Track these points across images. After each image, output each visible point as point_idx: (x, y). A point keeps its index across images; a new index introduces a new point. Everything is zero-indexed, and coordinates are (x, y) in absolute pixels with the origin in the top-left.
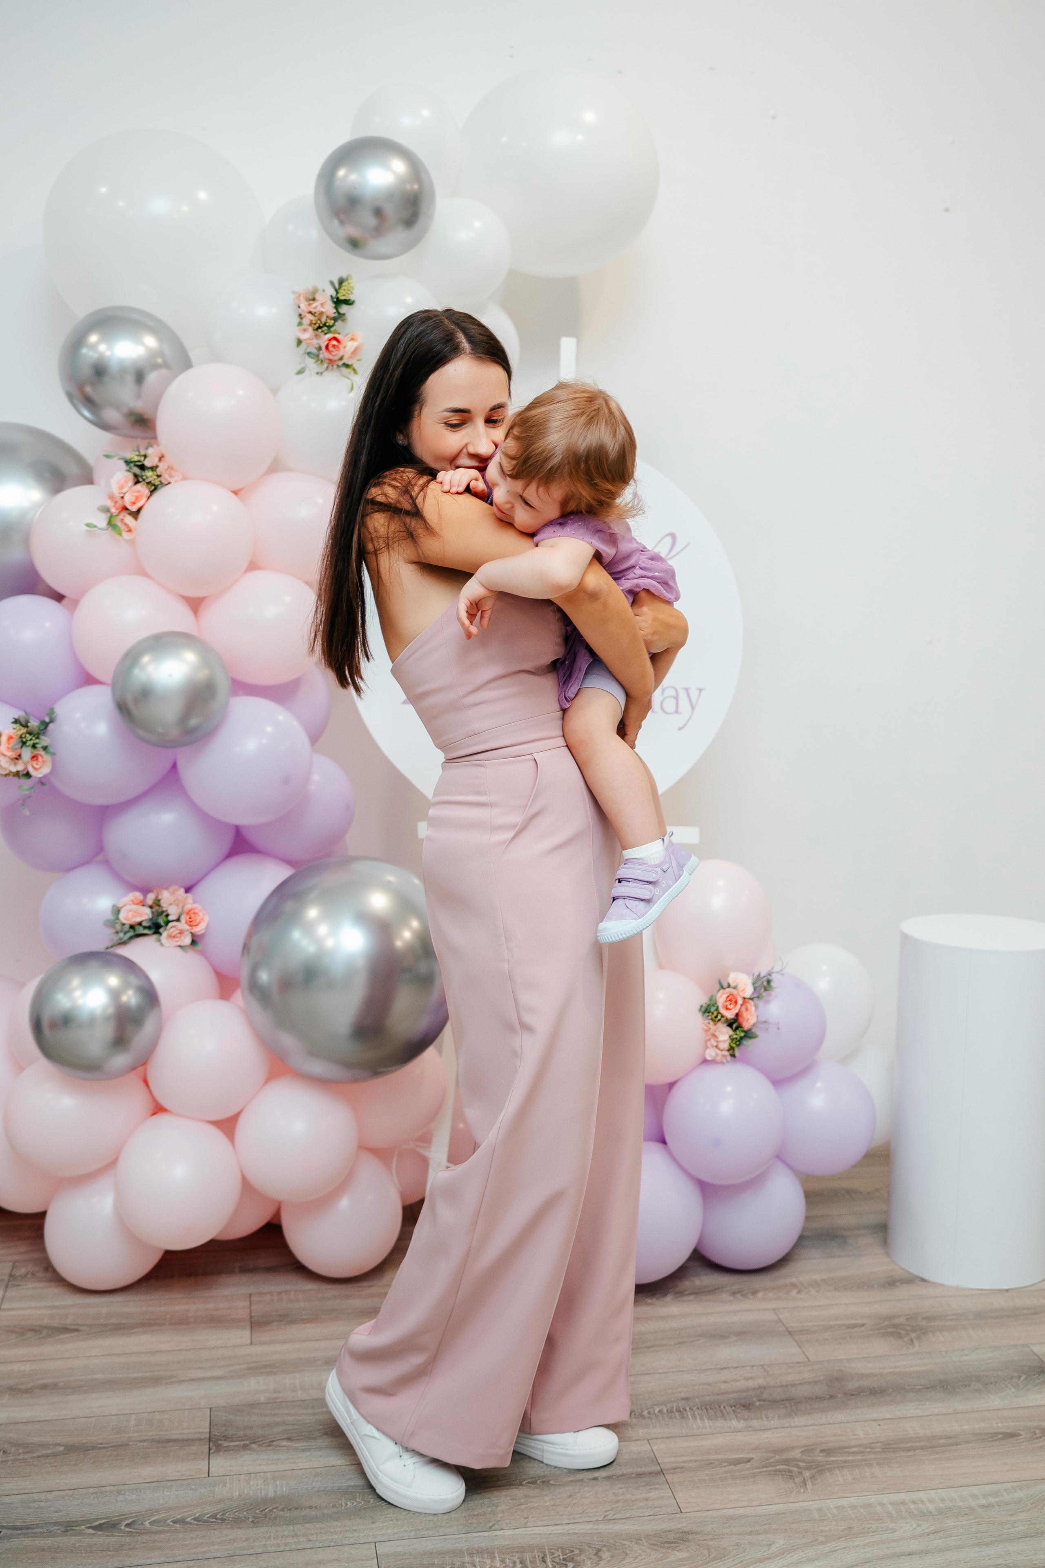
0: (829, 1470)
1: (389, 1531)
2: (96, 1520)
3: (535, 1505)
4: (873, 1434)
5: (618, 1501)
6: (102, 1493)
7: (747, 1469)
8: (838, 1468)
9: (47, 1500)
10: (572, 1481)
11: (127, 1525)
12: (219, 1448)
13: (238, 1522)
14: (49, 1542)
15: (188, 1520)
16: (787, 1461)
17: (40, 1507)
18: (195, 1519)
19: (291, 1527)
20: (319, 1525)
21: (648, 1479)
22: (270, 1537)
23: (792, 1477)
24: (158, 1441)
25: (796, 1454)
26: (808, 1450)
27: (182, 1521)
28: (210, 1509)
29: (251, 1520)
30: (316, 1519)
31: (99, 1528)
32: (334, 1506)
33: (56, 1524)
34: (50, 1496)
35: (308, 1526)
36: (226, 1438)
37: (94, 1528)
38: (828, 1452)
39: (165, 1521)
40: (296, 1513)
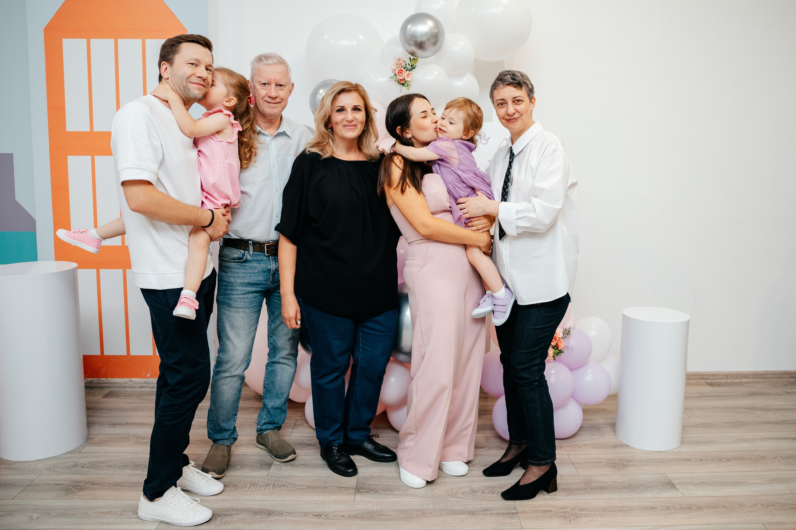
2: (314, 513)
3: (468, 521)
4: (600, 504)
5: (500, 522)
6: (317, 503)
9: (299, 504)
10: (483, 514)
11: (325, 516)
12: (359, 491)
13: (362, 518)
14: (298, 519)
15: (346, 516)
16: (565, 512)
17: (296, 507)
18: (347, 516)
19: (381, 522)
20: (390, 522)
21: (511, 515)
22: (373, 525)
24: (338, 487)
25: (569, 510)
26: (574, 508)
27: (343, 516)
28: (353, 513)
29: (367, 518)
30: (390, 520)
31: (315, 516)
32: (397, 516)
33: (301, 513)
34: (300, 503)
35: (386, 522)
36: (361, 488)
37: (313, 515)
38: (581, 510)
40: (383, 517)
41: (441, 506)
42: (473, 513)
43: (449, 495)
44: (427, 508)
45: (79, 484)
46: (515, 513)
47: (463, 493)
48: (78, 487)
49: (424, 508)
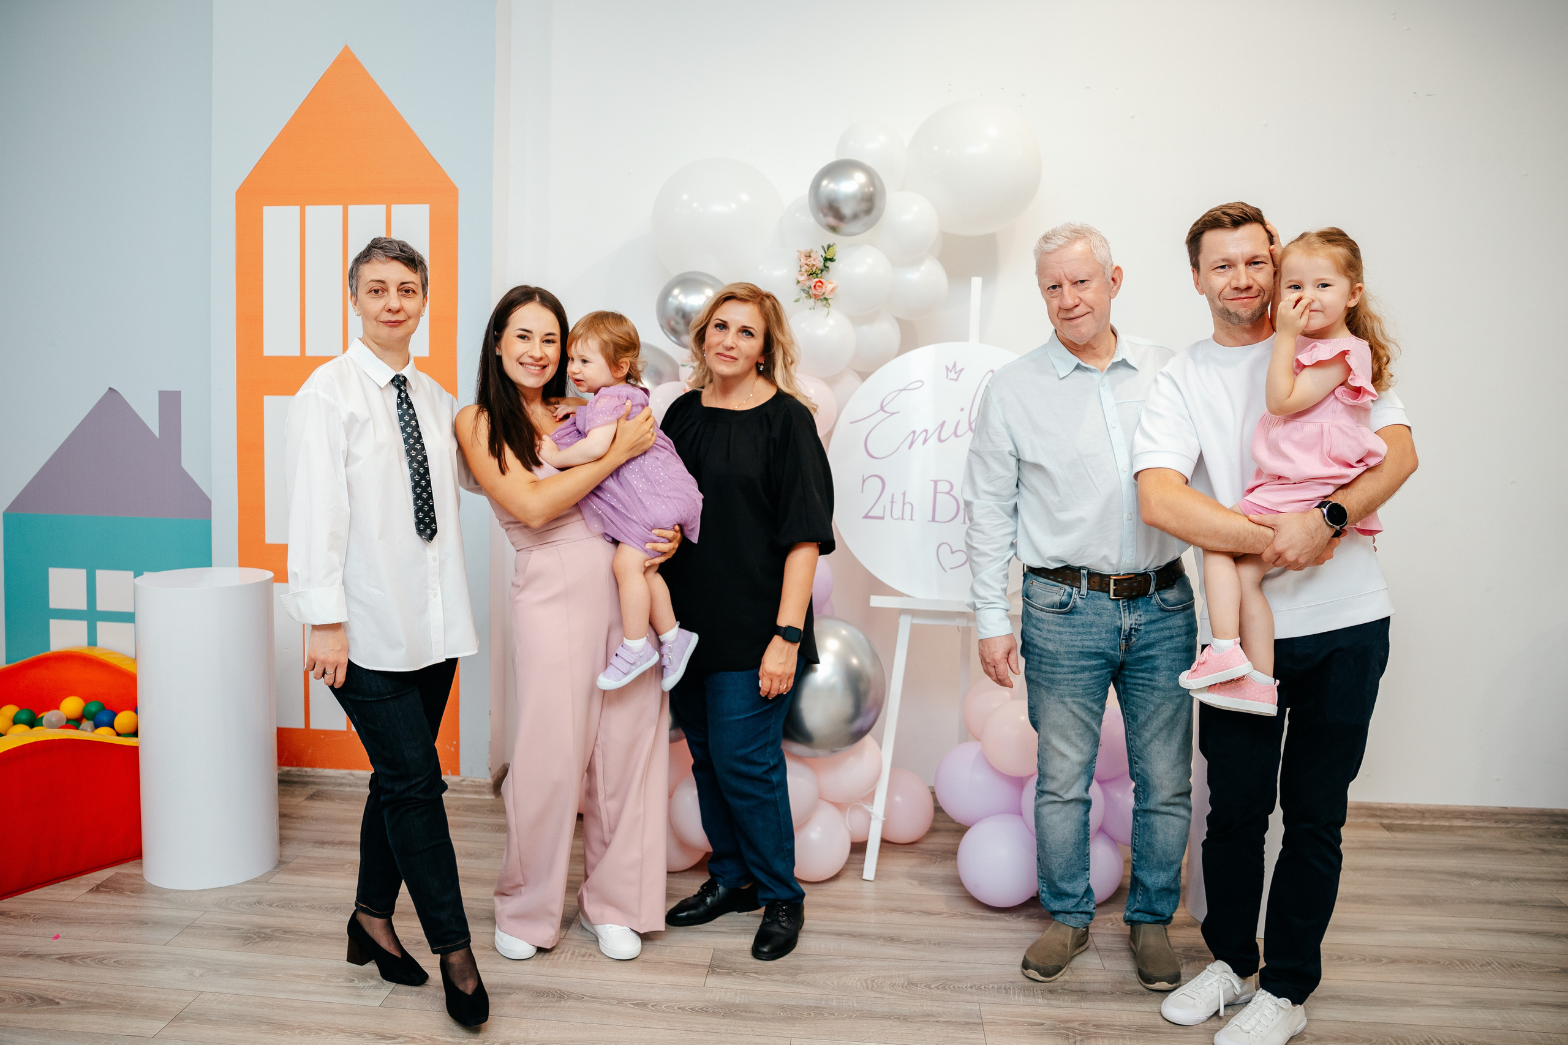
0: (1094, 1037)
1: (801, 1033)
2: (636, 1000)
3: (894, 1031)
5: (948, 1037)
6: (642, 986)
7: (1039, 1030)
8: (1101, 1037)
9: (612, 986)
10: (922, 1021)
11: (652, 1006)
12: (714, 972)
13: (715, 1014)
14: (608, 1007)
15: (686, 1008)
16: (1067, 1029)
17: (608, 989)
18: (690, 1009)
19: (744, 1022)
20: (760, 1023)
21: (972, 1026)
22: (731, 1025)
23: (1068, 1038)
24: (680, 963)
25: (1076, 1025)
26: (1084, 1023)
27: (683, 1009)
28: (700, 1005)
30: (760, 1020)
31: (637, 1005)
32: (773, 1014)
33: (613, 998)
34: (613, 983)
35: (754, 1022)
36: (719, 967)
37: (633, 1004)
38: (1097, 1026)
39: (673, 1007)
40: (750, 1014)
41: (850, 1004)
42: (904, 1019)
43: (867, 987)
44: (826, 1006)
45: (264, 930)
46: (978, 1024)
47: (893, 986)
48: (263, 935)
49: (821, 1005)
